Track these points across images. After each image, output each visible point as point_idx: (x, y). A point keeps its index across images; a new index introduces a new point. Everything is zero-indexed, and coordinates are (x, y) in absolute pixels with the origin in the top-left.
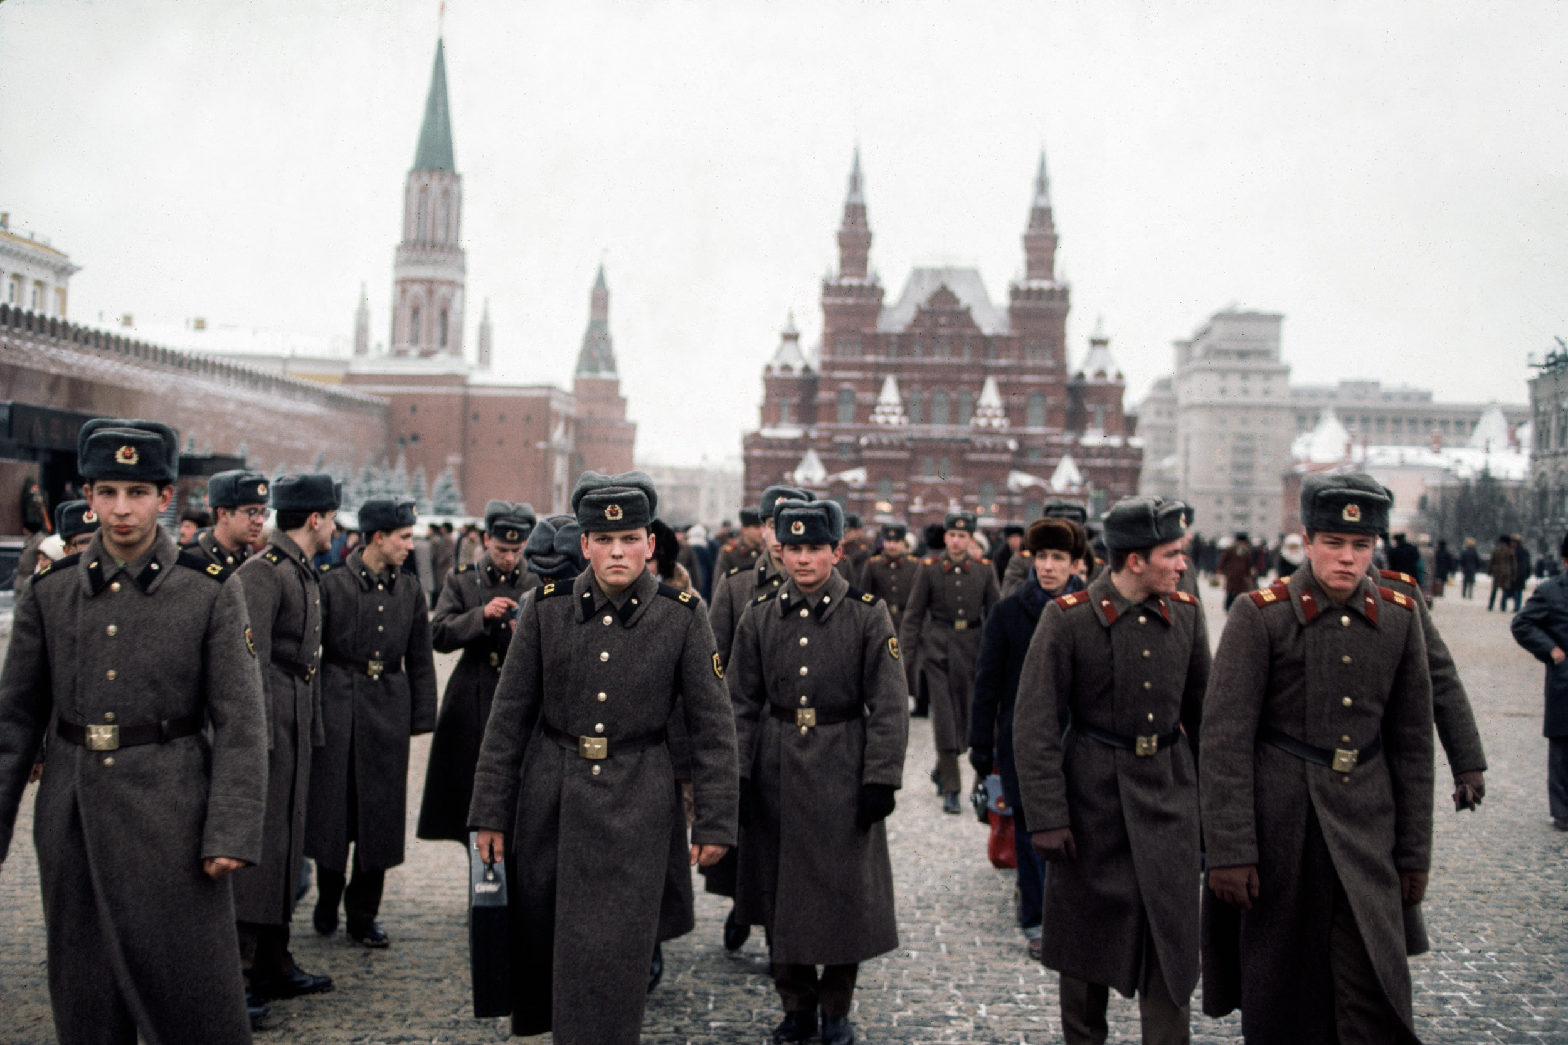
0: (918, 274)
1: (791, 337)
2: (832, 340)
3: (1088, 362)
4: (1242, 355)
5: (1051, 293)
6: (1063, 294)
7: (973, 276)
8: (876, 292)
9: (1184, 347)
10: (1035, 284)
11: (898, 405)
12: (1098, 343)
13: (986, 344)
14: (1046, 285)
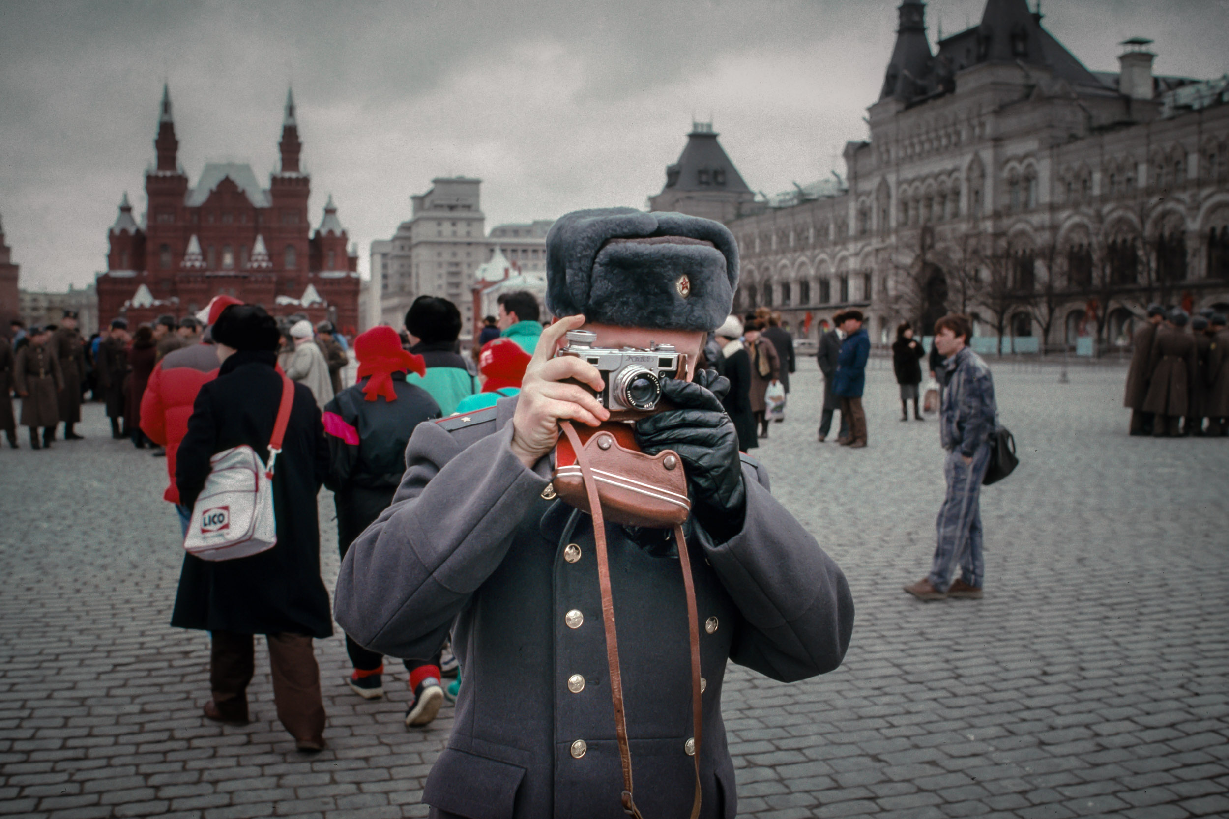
0: (210, 168)
1: (126, 209)
2: (154, 211)
3: (323, 224)
4: (452, 208)
5: (297, 180)
6: (305, 181)
7: (246, 168)
8: (182, 180)
9: (419, 201)
10: (287, 175)
11: (199, 254)
12: (330, 211)
13: (258, 212)
14: (294, 175)
